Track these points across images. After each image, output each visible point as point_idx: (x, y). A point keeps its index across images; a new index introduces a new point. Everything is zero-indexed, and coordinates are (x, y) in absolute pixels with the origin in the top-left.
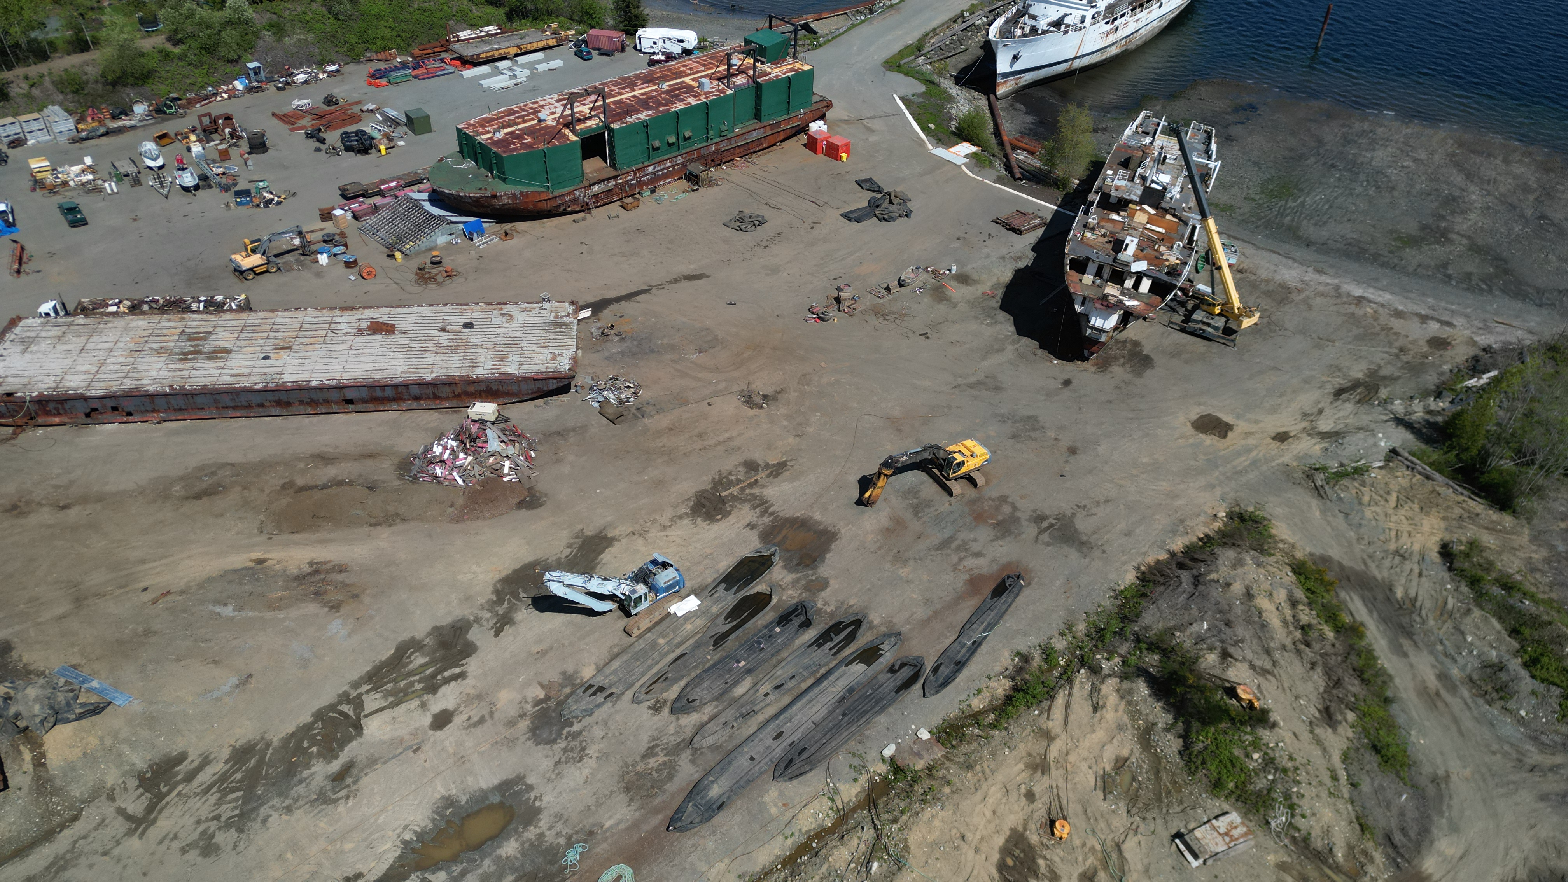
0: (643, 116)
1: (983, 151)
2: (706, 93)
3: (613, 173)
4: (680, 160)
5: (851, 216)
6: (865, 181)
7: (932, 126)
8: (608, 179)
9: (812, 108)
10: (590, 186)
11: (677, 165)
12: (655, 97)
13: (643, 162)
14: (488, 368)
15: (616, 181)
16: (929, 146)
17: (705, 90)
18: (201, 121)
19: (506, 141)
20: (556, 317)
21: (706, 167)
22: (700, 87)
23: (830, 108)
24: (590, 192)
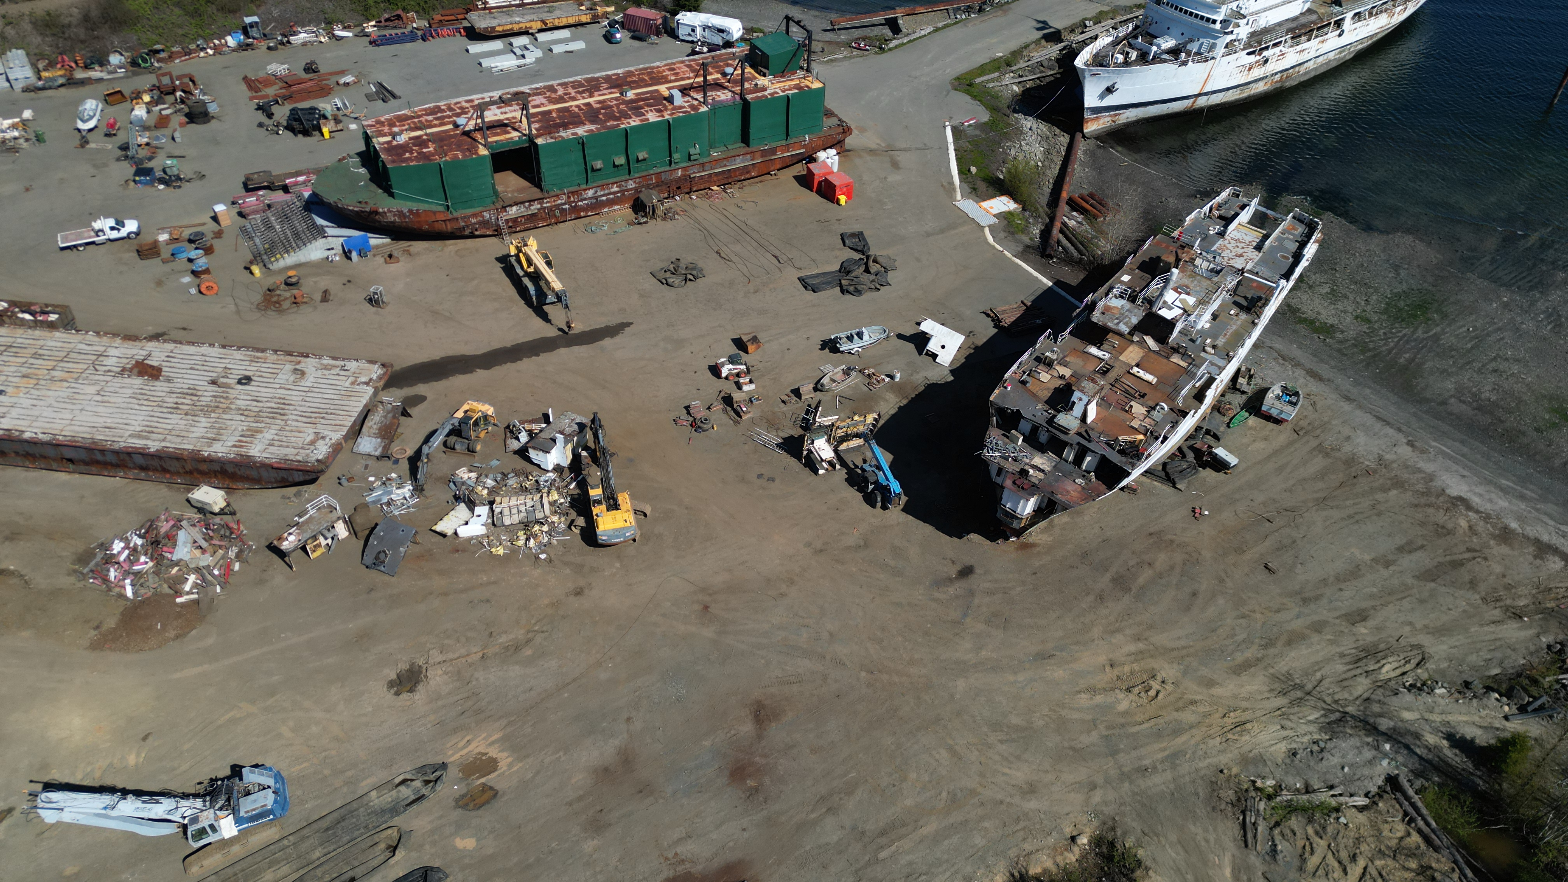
0: (581, 131)
1: (1024, 209)
2: (675, 108)
3: (540, 195)
4: (631, 185)
5: (810, 281)
6: (853, 235)
7: (973, 169)
8: (530, 201)
9: (822, 134)
10: (505, 207)
11: (628, 190)
12: (612, 107)
13: (579, 185)
14: (230, 444)
15: (541, 204)
16: (959, 196)
17: (676, 104)
18: (159, 81)
19: (404, 148)
20: (353, 383)
21: (666, 195)
22: (670, 99)
23: (851, 134)
24: (504, 216)
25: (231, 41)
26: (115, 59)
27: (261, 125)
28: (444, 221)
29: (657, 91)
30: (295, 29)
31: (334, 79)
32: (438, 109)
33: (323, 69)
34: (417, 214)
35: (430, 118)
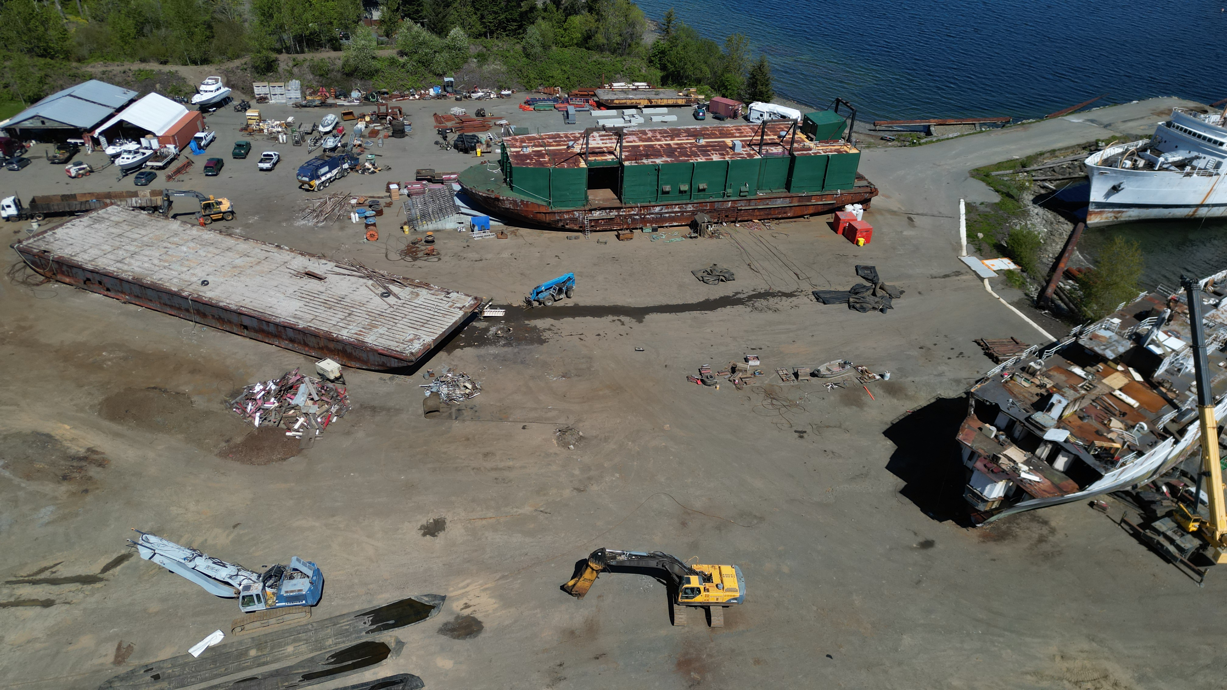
0: (658, 161)
1: (1022, 271)
2: (735, 154)
3: (619, 205)
4: (690, 208)
5: (822, 296)
6: (866, 268)
7: (980, 235)
8: (611, 209)
9: (852, 191)
10: (591, 210)
11: (687, 212)
12: (686, 148)
13: (650, 202)
14: (353, 332)
15: (619, 212)
16: (964, 253)
17: (736, 151)
18: (379, 109)
19: (528, 156)
20: (450, 307)
21: (716, 220)
22: (733, 148)
23: (877, 195)
24: (590, 216)
25: (432, 92)
26: (355, 94)
27: (437, 143)
28: (545, 213)
29: (724, 142)
30: (476, 90)
31: (493, 121)
32: (558, 136)
33: (488, 115)
34: (527, 204)
35: (551, 141)
